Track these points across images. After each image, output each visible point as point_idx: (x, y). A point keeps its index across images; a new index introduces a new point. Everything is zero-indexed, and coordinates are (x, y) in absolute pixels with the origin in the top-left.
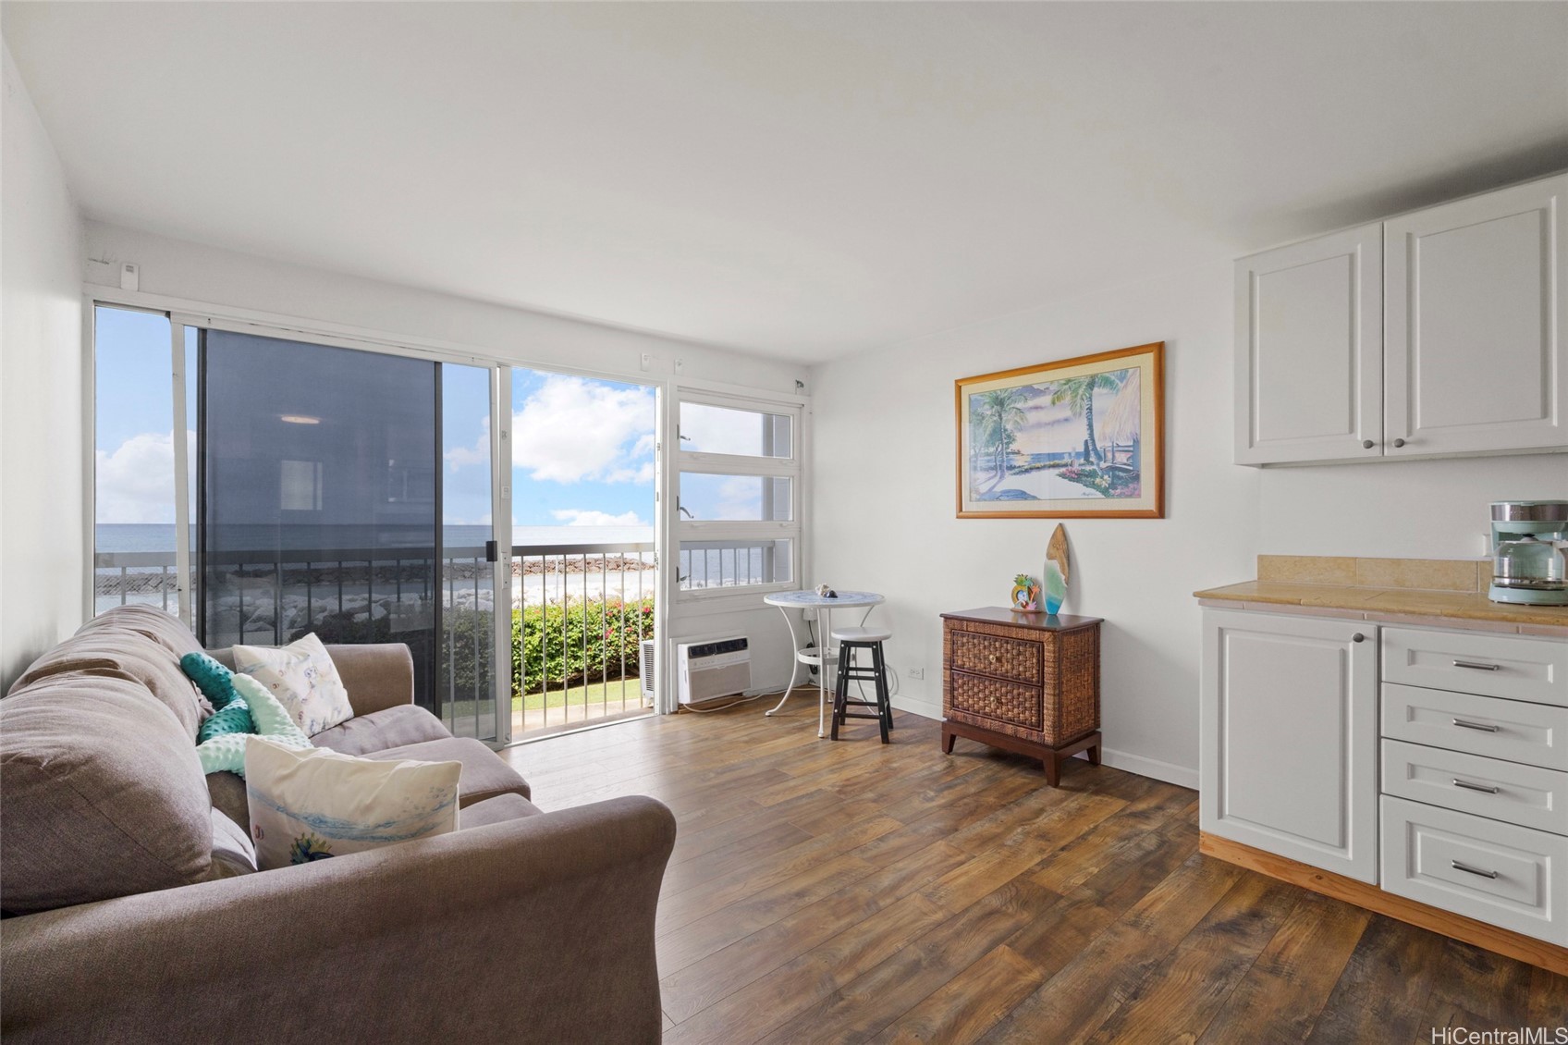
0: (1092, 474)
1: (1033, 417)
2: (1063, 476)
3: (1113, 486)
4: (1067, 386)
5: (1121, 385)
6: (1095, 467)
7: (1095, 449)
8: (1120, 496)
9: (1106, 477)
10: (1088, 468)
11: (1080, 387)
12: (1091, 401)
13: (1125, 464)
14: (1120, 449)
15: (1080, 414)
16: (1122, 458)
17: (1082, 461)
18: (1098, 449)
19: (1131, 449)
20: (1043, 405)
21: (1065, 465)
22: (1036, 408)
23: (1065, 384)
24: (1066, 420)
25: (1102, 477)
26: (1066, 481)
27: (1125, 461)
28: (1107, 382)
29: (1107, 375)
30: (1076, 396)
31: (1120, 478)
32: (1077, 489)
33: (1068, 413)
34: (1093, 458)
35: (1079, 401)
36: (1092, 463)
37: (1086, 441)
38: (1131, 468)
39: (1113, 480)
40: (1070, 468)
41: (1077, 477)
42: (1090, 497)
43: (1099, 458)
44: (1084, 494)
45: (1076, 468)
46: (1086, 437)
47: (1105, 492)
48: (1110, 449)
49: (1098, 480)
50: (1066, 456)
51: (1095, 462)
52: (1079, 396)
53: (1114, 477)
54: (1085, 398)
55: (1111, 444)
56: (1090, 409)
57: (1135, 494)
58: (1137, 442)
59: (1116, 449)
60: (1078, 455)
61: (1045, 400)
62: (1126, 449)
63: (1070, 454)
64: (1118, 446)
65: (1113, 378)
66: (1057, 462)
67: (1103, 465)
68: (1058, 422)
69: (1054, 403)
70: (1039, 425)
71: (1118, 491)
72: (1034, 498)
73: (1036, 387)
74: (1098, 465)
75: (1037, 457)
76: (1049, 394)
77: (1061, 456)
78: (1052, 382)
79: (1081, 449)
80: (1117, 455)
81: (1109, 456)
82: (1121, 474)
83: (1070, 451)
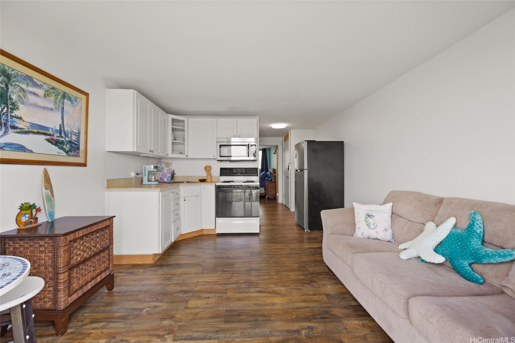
0: (62, 143)
1: (32, 99)
2: (48, 140)
3: (70, 150)
4: (53, 91)
5: (75, 104)
6: (63, 139)
7: (64, 130)
8: (73, 156)
9: (68, 145)
10: (61, 139)
11: (59, 94)
12: (63, 105)
13: (75, 141)
14: (74, 133)
15: (58, 109)
16: (74, 138)
17: (58, 135)
18: (66, 131)
19: (77, 134)
20: (39, 94)
21: (50, 135)
22: (35, 94)
23: (51, 89)
24: (51, 109)
25: (66, 145)
26: (50, 144)
27: (75, 139)
28: (70, 99)
29: (70, 95)
30: (57, 98)
31: (73, 147)
32: (55, 150)
33: (52, 106)
34: (63, 135)
35: (58, 102)
36: (62, 137)
37: (60, 125)
38: (77, 143)
39: (70, 147)
40: (52, 137)
41: (56, 143)
42: (61, 154)
43: (66, 136)
44: (58, 152)
45: (55, 138)
46: (61, 123)
47: (67, 152)
48: (70, 132)
49: (65, 146)
50: (51, 130)
51: (64, 137)
52: (58, 99)
53: (71, 146)
54: (61, 102)
55: (70, 130)
56: (63, 108)
57: (77, 156)
58: (79, 133)
59: (72, 133)
60: (56, 130)
61: (41, 92)
62: (76, 134)
63: (52, 129)
64: (73, 132)
65: (72, 99)
66: (46, 132)
67: (67, 139)
68: (47, 108)
69: (45, 96)
70: (36, 105)
71: (72, 153)
72: (31, 151)
73: (35, 80)
74: (65, 139)
75: (33, 125)
76: (43, 89)
77: (47, 128)
78: (45, 83)
79: (58, 128)
80: (73, 136)
81: (70, 135)
82: (74, 145)
83: (53, 128)
